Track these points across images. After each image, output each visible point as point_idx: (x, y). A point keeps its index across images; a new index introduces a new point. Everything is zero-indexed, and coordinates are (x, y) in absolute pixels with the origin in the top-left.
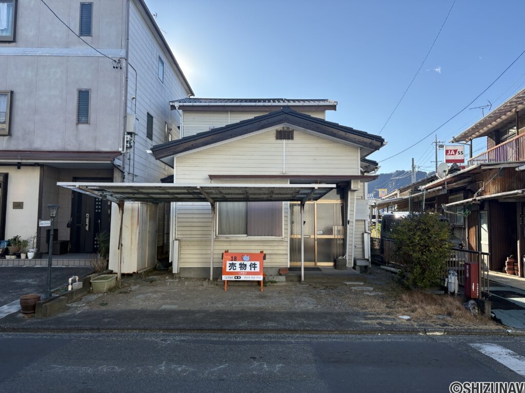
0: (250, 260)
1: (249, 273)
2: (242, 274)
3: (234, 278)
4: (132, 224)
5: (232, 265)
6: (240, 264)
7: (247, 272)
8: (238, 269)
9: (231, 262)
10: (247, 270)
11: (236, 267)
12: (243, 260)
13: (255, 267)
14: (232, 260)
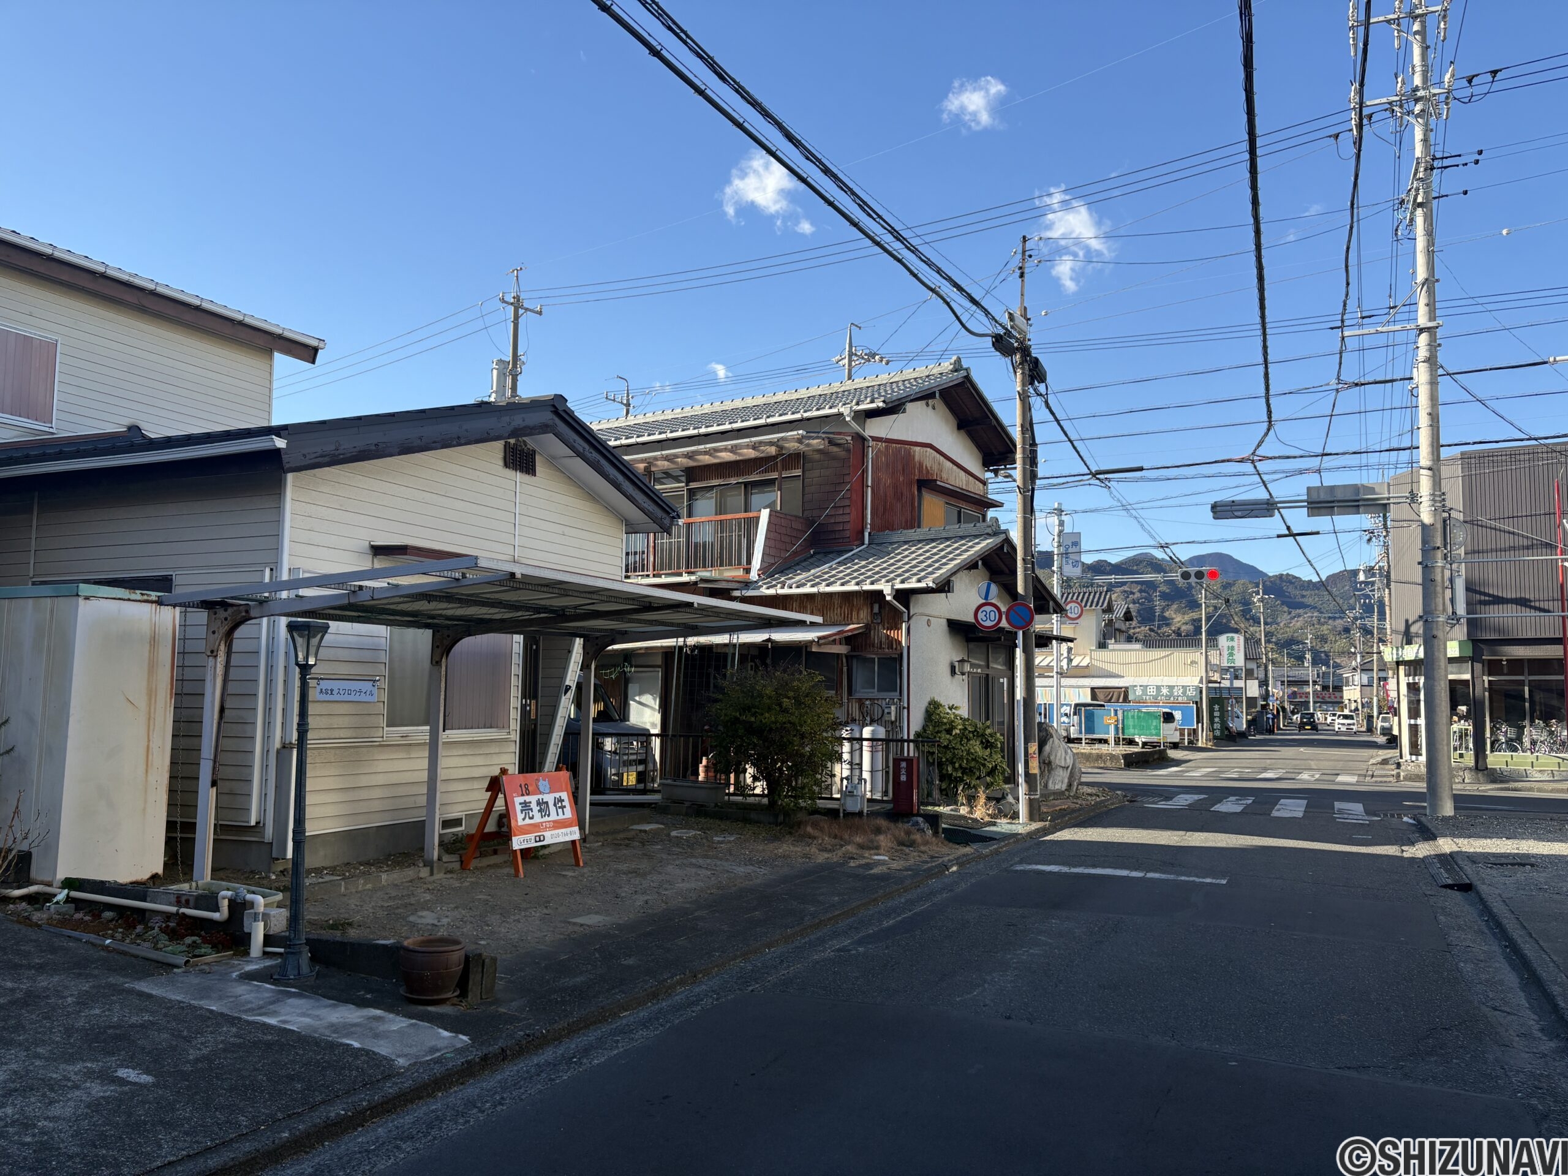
0: (550, 792)
1: (559, 825)
2: (545, 829)
3: (533, 838)
4: (151, 694)
5: (526, 806)
6: (539, 803)
7: (554, 822)
8: (538, 818)
9: (522, 799)
10: (553, 816)
11: (531, 810)
12: (541, 793)
13: (563, 807)
14: (523, 795)
